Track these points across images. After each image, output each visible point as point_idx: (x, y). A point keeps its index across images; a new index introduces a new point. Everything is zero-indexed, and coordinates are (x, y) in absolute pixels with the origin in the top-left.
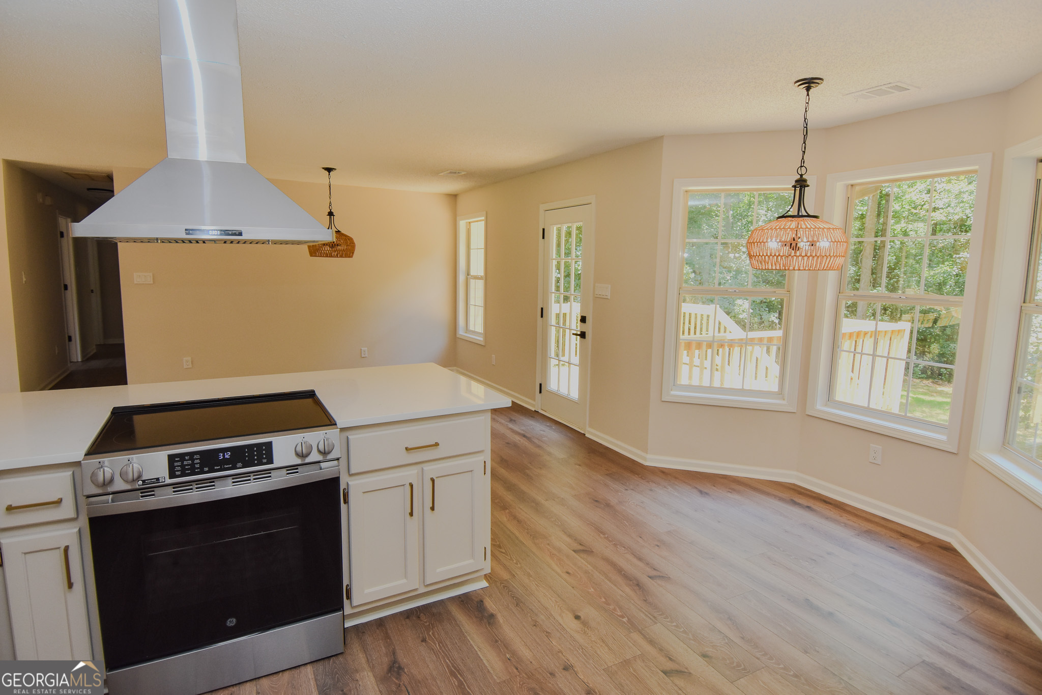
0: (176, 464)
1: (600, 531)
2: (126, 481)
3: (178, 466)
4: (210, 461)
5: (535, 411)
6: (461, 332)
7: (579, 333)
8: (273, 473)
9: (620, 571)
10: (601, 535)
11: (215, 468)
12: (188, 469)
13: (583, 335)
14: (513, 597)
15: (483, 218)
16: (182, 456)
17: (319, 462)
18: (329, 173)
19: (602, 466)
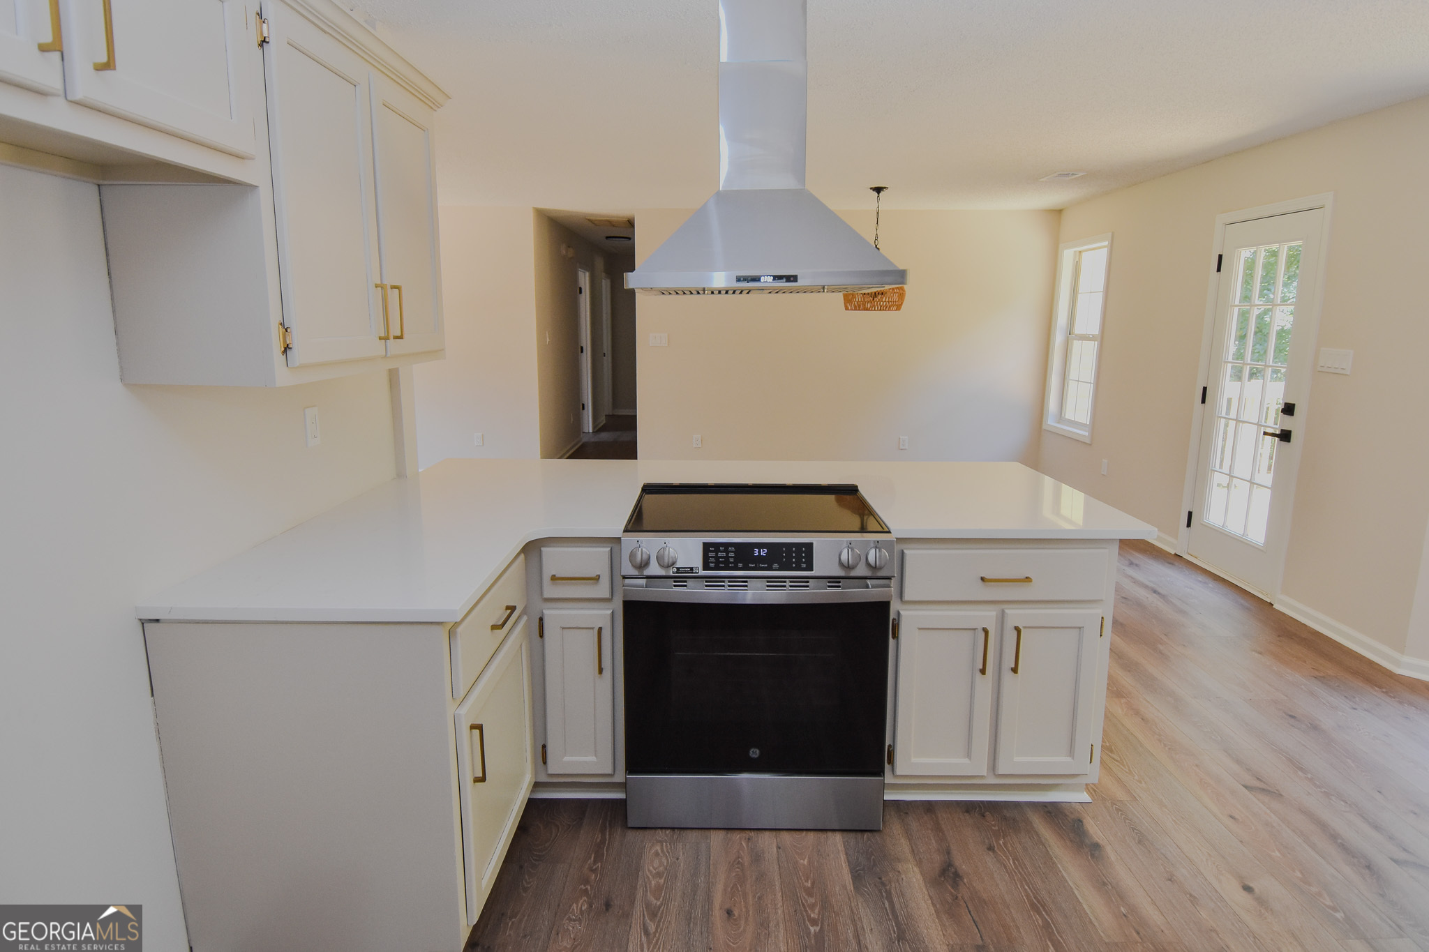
0: (710, 554)
1: (1296, 765)
2: (662, 566)
3: (712, 557)
4: (743, 557)
5: (1176, 555)
6: (1050, 422)
7: (1278, 432)
8: (812, 582)
9: (1334, 837)
10: (1300, 773)
11: (750, 565)
12: (722, 562)
13: (1285, 436)
14: (1133, 829)
15: (1106, 243)
16: (717, 546)
17: (866, 578)
18: (878, 194)
19: (1305, 662)
